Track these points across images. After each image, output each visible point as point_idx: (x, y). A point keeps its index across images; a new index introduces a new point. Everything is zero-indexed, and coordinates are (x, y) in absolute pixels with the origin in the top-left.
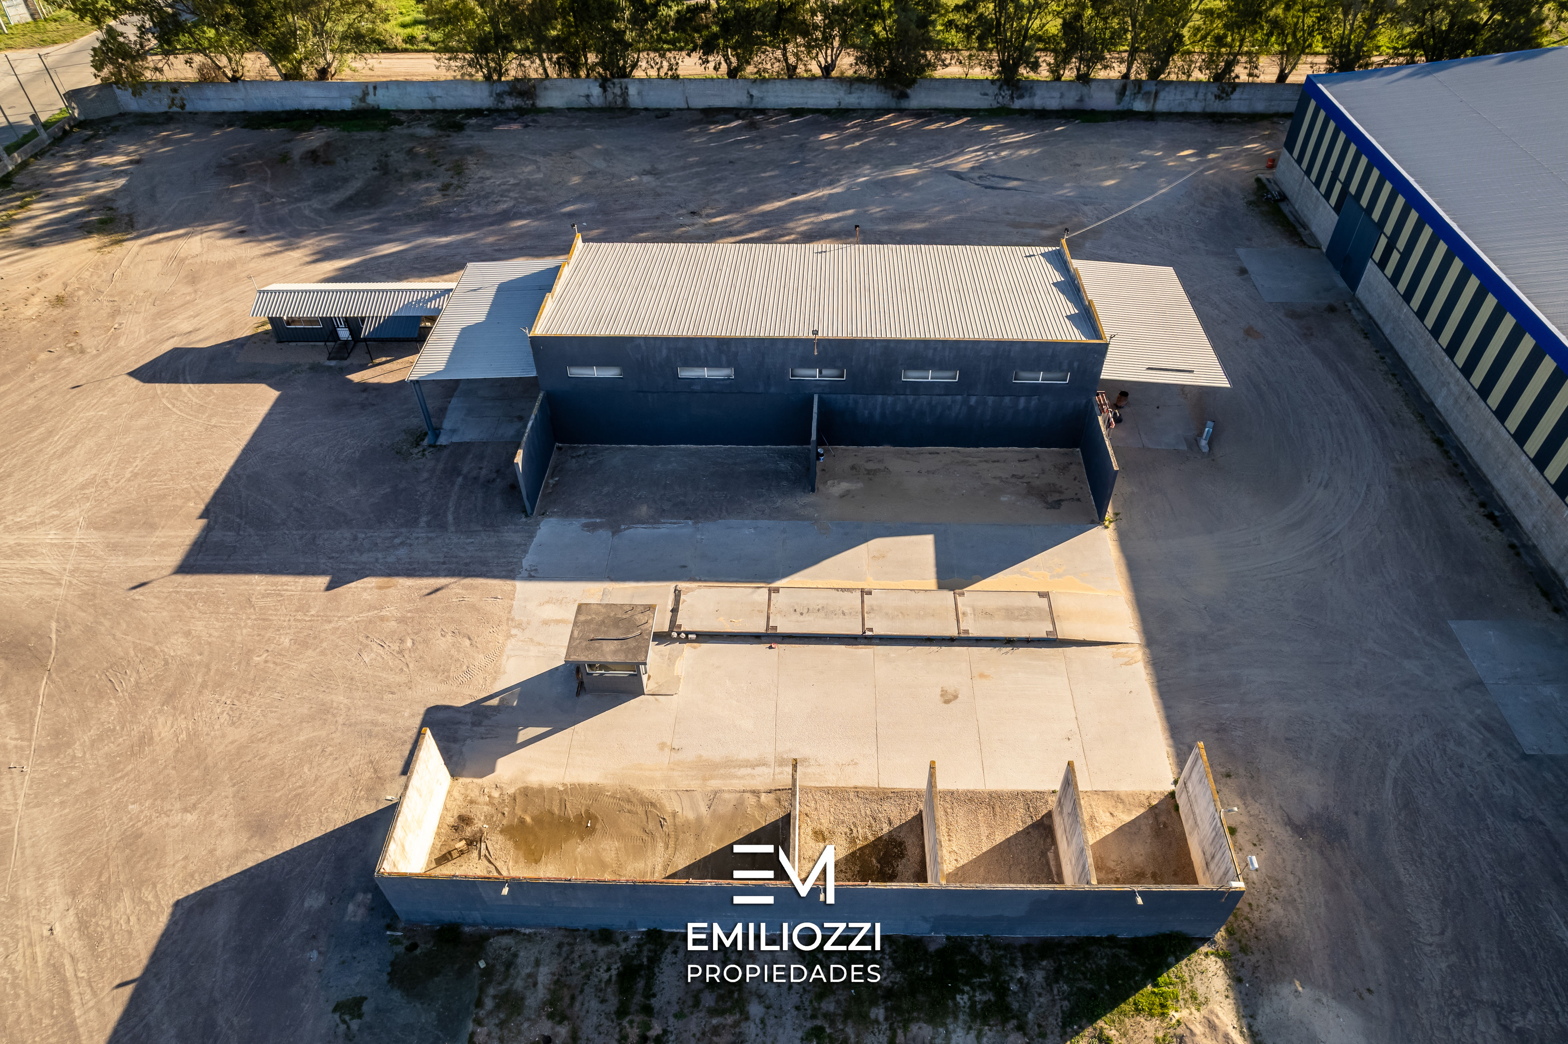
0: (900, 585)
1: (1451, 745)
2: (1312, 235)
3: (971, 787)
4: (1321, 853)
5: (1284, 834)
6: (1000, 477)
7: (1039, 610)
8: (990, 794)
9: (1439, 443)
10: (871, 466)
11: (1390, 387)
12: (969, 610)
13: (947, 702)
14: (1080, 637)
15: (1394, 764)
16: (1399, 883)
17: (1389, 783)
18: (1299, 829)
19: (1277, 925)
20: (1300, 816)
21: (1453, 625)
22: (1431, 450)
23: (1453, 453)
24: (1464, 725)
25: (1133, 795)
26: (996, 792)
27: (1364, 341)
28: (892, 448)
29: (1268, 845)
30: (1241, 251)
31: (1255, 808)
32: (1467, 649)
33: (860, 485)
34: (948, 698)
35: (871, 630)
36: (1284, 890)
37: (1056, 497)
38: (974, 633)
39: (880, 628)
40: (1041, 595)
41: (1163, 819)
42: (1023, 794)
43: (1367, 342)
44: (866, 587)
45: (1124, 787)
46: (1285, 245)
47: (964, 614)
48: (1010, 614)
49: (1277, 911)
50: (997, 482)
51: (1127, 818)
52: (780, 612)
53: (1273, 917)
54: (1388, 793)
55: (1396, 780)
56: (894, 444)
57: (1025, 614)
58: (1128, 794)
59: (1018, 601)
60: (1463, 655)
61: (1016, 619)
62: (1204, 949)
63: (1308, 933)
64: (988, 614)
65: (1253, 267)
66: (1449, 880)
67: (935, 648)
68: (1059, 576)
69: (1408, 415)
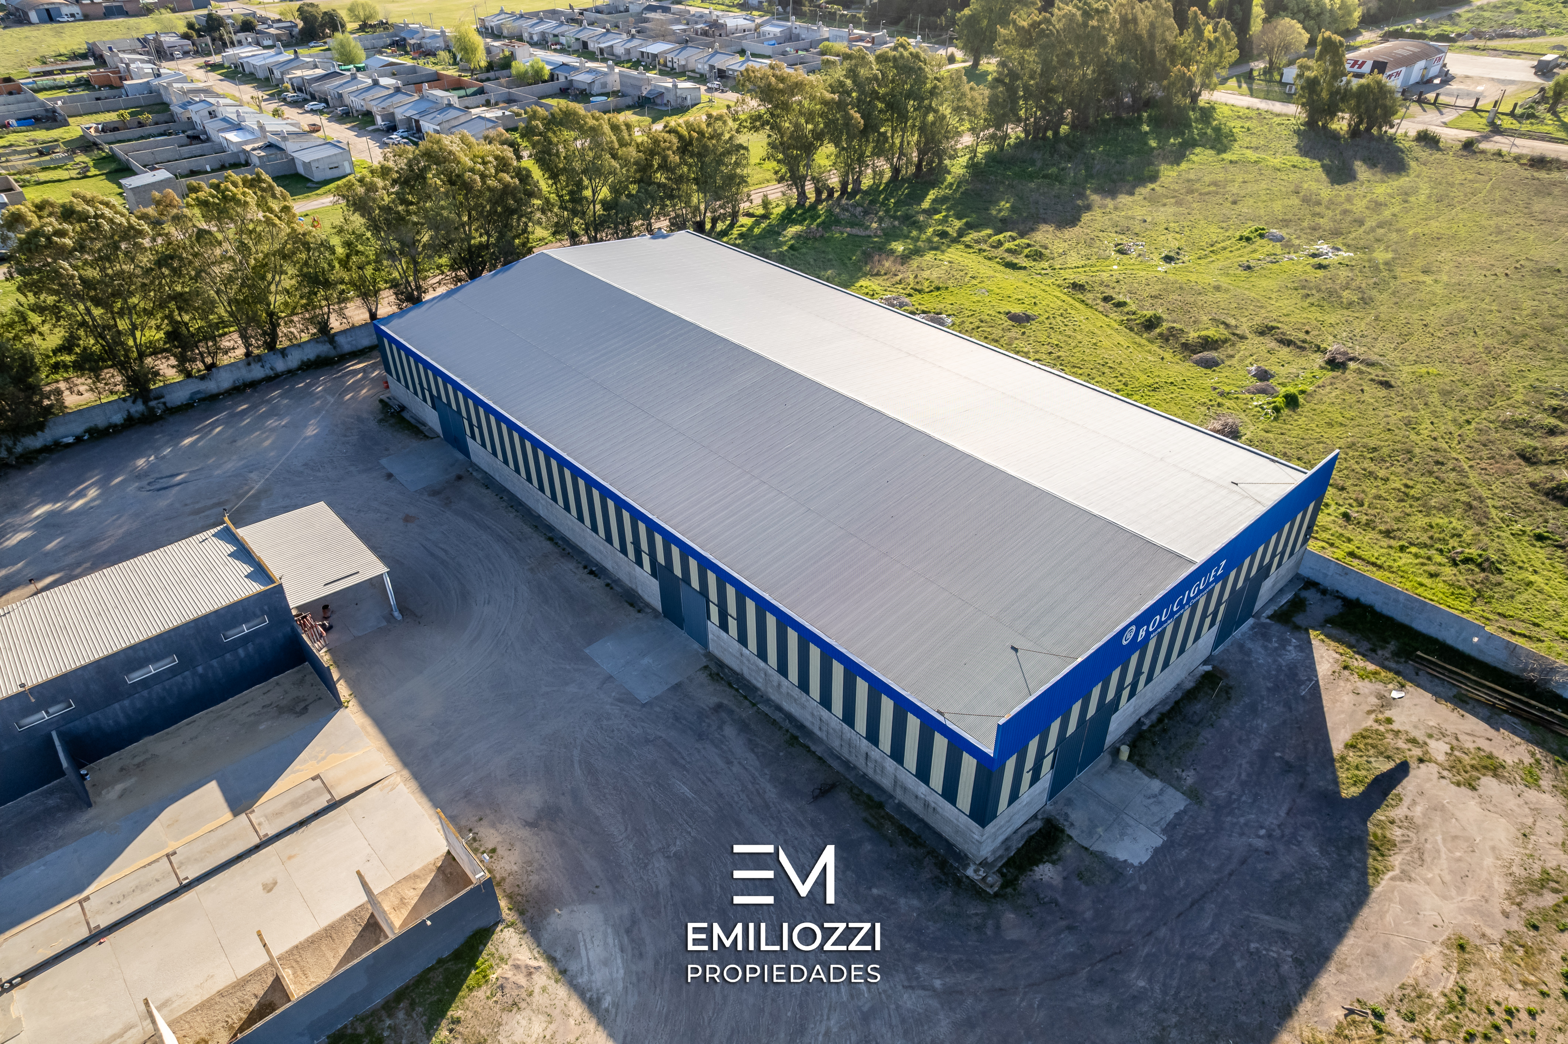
0: (200, 833)
1: (605, 722)
2: (431, 429)
3: (310, 934)
4: (550, 829)
5: (525, 833)
6: (254, 714)
7: (316, 790)
8: (325, 930)
9: (551, 539)
10: (137, 760)
11: (512, 515)
12: (262, 820)
13: (270, 891)
14: (353, 791)
15: (576, 752)
16: (597, 818)
17: (576, 766)
18: (532, 825)
19: (537, 887)
20: (530, 816)
21: (587, 651)
22: (548, 546)
23: (560, 542)
24: (608, 707)
25: (424, 869)
26: (329, 926)
27: (486, 491)
28: (152, 737)
29: (518, 846)
30: (384, 461)
31: (503, 828)
32: (598, 661)
33: (133, 780)
34: (269, 888)
35: (187, 878)
36: (535, 865)
37: (302, 705)
38: (272, 832)
39: (192, 873)
40: (313, 779)
41: (448, 871)
42: (349, 915)
43: (489, 491)
44: (169, 850)
45: (416, 867)
46: (415, 444)
47: (259, 824)
48: (295, 804)
49: (535, 878)
50: (252, 718)
51: (424, 885)
52: (98, 912)
53: (533, 883)
54: (578, 772)
55: (580, 762)
56: (152, 732)
57: (307, 797)
58: (420, 870)
59: (298, 792)
60: (597, 666)
61: (301, 805)
62: (500, 927)
63: (555, 879)
64: (278, 814)
65: (395, 469)
66: (622, 799)
67: (246, 861)
68: (324, 758)
69: (528, 530)
